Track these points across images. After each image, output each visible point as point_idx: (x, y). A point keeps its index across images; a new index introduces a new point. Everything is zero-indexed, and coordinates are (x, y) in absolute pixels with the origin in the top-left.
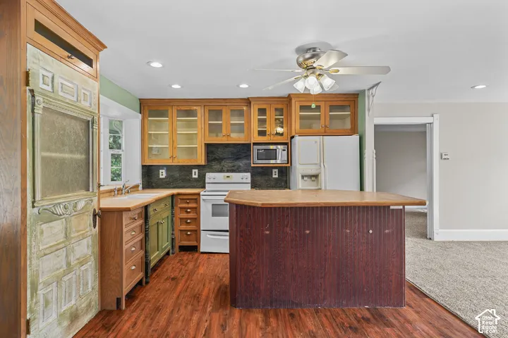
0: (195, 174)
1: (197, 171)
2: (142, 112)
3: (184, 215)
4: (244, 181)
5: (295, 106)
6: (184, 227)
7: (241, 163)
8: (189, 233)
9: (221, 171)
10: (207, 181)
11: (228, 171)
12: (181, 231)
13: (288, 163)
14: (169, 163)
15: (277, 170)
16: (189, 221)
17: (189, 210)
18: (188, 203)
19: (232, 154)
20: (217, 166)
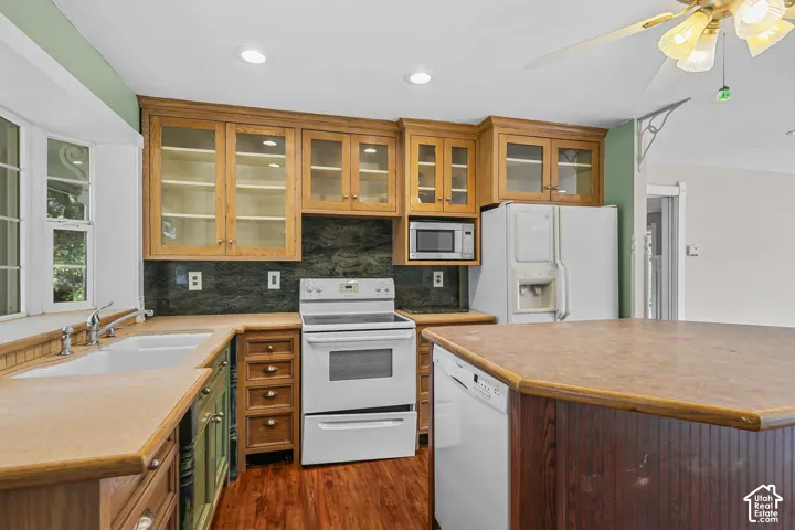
0: (274, 281)
1: (278, 274)
2: (145, 129)
3: (259, 380)
4: (383, 295)
5: (499, 142)
6: (259, 409)
7: (373, 259)
8: (271, 422)
9: (332, 274)
10: (303, 295)
11: (346, 275)
12: (251, 418)
13: (475, 259)
14: (219, 255)
15: (441, 274)
16: (271, 394)
17: (271, 368)
18: (270, 351)
19: (356, 238)
20: (324, 265)
